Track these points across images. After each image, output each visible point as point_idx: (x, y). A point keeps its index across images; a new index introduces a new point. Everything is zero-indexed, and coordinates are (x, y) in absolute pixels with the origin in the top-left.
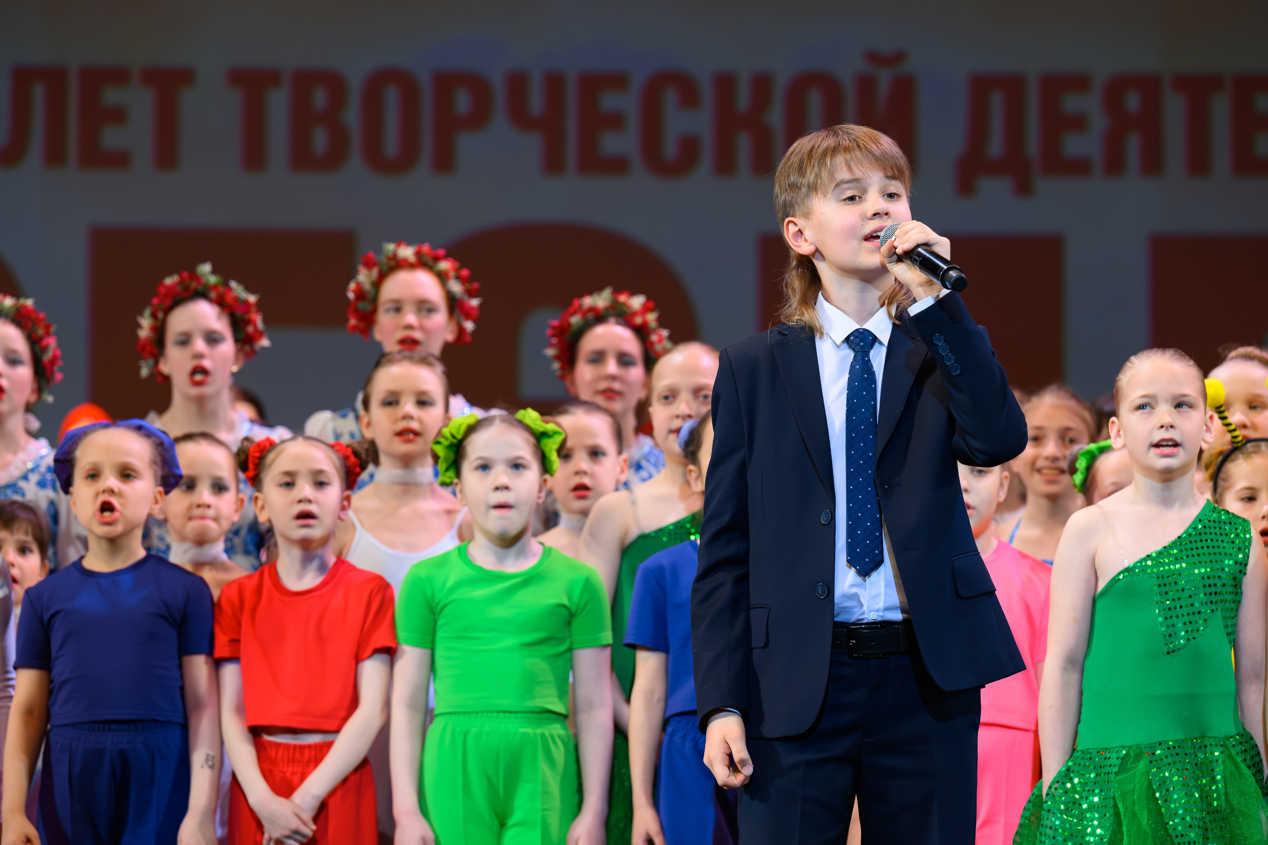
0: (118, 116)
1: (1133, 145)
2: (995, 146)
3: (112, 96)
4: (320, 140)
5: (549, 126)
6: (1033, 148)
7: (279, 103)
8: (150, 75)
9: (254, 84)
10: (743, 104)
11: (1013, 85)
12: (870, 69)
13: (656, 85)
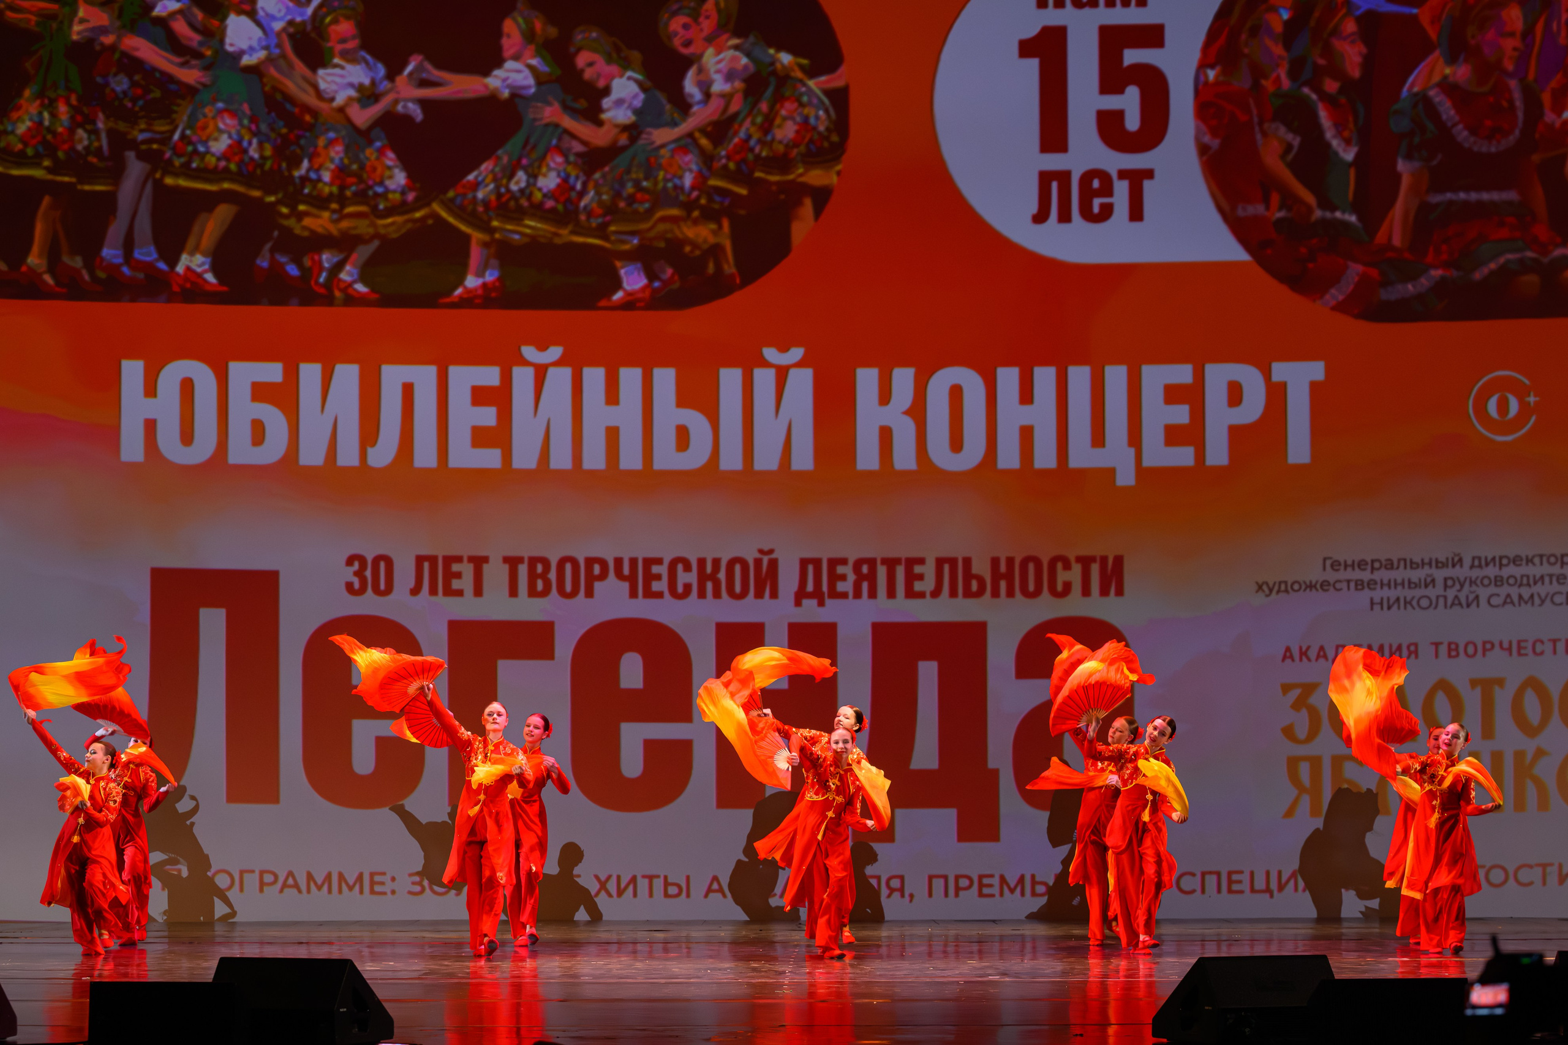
0: (458, 575)
1: (865, 586)
2: (810, 587)
3: (455, 567)
4: (540, 585)
5: (632, 579)
6: (825, 588)
7: (523, 570)
8: (471, 559)
9: (512, 562)
10: (709, 569)
11: (817, 563)
12: (758, 555)
13: (674, 563)
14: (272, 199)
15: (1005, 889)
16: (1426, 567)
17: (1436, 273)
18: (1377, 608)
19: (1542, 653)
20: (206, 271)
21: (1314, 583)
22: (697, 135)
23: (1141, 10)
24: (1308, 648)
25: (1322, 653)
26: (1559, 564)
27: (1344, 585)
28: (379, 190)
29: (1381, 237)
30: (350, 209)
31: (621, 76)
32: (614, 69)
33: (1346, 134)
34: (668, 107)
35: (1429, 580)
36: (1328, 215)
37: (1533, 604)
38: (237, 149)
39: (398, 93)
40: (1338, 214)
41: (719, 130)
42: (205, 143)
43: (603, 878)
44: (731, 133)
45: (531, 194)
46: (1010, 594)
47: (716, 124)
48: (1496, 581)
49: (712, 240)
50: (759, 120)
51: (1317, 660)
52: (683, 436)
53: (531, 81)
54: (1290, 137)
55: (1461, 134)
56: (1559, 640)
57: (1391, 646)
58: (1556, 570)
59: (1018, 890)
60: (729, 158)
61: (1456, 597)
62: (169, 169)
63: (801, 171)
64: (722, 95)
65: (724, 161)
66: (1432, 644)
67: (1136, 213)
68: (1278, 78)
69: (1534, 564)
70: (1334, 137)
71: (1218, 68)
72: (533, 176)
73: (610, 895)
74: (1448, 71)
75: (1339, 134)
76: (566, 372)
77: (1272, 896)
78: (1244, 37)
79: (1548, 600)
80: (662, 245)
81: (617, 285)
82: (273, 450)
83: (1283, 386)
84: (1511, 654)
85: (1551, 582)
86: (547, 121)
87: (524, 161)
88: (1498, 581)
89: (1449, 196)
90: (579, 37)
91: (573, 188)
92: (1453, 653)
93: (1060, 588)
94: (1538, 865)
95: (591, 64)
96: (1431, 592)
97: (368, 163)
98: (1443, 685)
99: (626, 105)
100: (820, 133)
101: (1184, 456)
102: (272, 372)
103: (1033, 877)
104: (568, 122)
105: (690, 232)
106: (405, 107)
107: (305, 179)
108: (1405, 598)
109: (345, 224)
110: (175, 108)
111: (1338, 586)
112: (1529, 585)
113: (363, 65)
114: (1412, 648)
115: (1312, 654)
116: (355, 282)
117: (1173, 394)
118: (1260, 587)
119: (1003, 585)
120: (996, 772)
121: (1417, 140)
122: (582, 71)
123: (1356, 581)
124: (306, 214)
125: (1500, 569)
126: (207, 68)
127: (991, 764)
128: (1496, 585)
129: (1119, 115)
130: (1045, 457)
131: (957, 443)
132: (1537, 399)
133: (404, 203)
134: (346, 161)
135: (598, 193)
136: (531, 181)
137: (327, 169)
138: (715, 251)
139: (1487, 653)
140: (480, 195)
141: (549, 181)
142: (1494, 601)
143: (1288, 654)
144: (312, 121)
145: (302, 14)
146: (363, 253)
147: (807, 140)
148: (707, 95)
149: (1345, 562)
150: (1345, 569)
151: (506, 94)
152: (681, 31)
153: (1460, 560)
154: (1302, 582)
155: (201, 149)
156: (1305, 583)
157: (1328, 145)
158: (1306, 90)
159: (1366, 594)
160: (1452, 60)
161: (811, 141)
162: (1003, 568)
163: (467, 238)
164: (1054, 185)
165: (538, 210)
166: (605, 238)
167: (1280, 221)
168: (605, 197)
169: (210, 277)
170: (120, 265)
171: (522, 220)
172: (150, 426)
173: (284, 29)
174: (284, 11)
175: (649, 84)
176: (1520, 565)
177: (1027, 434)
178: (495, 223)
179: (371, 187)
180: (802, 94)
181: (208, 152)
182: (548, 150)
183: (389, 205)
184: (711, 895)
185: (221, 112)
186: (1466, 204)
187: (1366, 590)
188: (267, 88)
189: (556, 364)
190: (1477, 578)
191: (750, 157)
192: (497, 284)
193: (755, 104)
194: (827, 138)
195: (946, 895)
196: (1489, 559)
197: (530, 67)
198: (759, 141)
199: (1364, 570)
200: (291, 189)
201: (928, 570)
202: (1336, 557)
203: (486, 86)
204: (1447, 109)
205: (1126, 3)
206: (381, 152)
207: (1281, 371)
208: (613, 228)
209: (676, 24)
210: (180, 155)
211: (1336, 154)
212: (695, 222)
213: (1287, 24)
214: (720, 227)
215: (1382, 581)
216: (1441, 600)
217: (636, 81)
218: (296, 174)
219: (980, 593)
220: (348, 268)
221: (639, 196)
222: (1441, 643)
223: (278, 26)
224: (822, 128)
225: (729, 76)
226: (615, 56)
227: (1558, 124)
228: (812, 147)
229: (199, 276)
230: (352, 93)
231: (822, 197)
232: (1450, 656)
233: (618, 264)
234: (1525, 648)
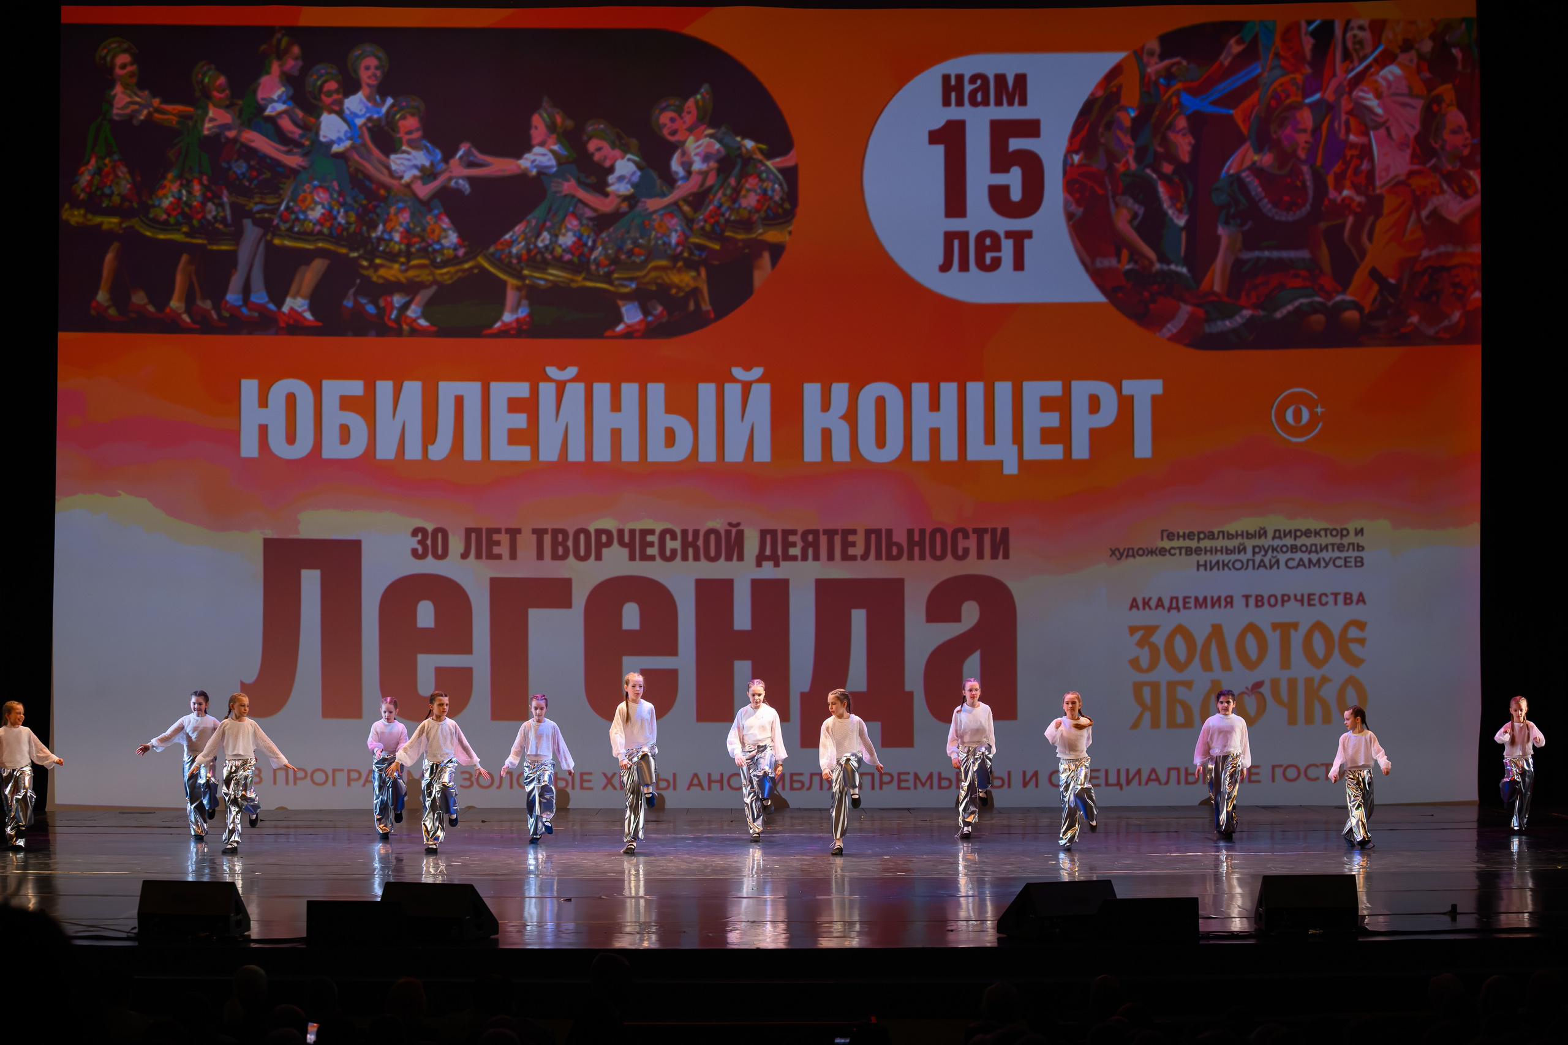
0: (498, 543)
1: (810, 551)
2: (768, 552)
3: (496, 537)
4: (560, 551)
5: (631, 546)
6: (780, 552)
7: (547, 539)
8: (508, 531)
9: (539, 533)
10: (690, 539)
11: (773, 533)
12: (729, 528)
13: (663, 533)
14: (355, 254)
15: (918, 781)
16: (1240, 538)
17: (1247, 313)
18: (1202, 569)
19: (1326, 603)
20: (305, 311)
21: (1154, 549)
22: (681, 203)
23: (1022, 108)
24: (1150, 599)
25: (1160, 603)
26: (1339, 537)
27: (1177, 551)
28: (437, 247)
29: (1205, 285)
30: (414, 262)
31: (623, 158)
32: (617, 152)
33: (1179, 205)
34: (659, 182)
35: (1241, 547)
36: (1165, 267)
37: (1319, 567)
38: (329, 216)
39: (451, 172)
40: (1173, 267)
41: (698, 199)
42: (304, 212)
43: (609, 775)
44: (707, 201)
45: (553, 249)
46: (922, 557)
47: (696, 195)
48: (1292, 549)
49: (693, 284)
50: (729, 192)
51: (1156, 608)
52: (670, 437)
53: (553, 162)
54: (1136, 207)
55: (1266, 206)
56: (1339, 594)
57: (1212, 598)
58: (1337, 540)
59: (928, 783)
60: (706, 221)
61: (1262, 561)
62: (276, 232)
63: (761, 231)
64: (700, 173)
65: (702, 224)
66: (1243, 596)
67: (1019, 265)
68: (1127, 163)
69: (1321, 536)
70: (1170, 207)
71: (1082, 154)
72: (555, 236)
73: (615, 788)
74: (1256, 158)
75: (1173, 205)
76: (580, 387)
77: (1121, 788)
78: (1101, 130)
79: (1331, 562)
80: (654, 288)
81: (620, 319)
82: (355, 449)
83: (1131, 398)
84: (1303, 604)
85: (1333, 550)
86: (565, 193)
87: (548, 224)
88: (1294, 549)
89: (1257, 254)
90: (590, 129)
91: (585, 244)
92: (1260, 604)
93: (960, 552)
94: (1322, 765)
95: (599, 149)
96: (1243, 557)
97: (429, 228)
98: (1252, 628)
99: (626, 181)
100: (776, 202)
101: (1055, 452)
102: (355, 388)
103: (939, 774)
104: (582, 194)
105: (676, 278)
106: (456, 183)
107: (380, 239)
108: (1223, 561)
109: (411, 273)
110: (282, 186)
111: (1173, 551)
112: (1316, 552)
113: (425, 151)
114: (1229, 600)
115: (1153, 603)
116: (418, 318)
117: (1047, 404)
118: (1113, 553)
119: (917, 550)
120: (911, 694)
121: (1232, 211)
122: (592, 155)
123: (1187, 548)
124: (381, 266)
125: (1295, 539)
126: (306, 155)
127: (908, 688)
128: (1292, 552)
129: (1006, 189)
130: (949, 452)
131: (881, 442)
132: (1323, 410)
133: (456, 257)
134: (412, 225)
135: (605, 249)
136: (554, 239)
137: (397, 231)
138: (695, 292)
139: (1285, 604)
140: (514, 250)
141: (567, 239)
142: (1291, 564)
143: (1134, 604)
144: (386, 194)
145: (378, 112)
146: (424, 296)
147: (765, 208)
148: (689, 173)
149: (1178, 533)
150: (1178, 539)
151: (534, 172)
152: (669, 124)
153: (1265, 533)
154: (1144, 547)
155: (302, 217)
156: (1147, 549)
157: (1165, 214)
158: (1148, 171)
159: (1194, 558)
160: (1259, 149)
161: (769, 208)
162: (916, 538)
163: (504, 284)
164: (956, 243)
165: (559, 262)
166: (611, 283)
167: (1128, 271)
168: (610, 251)
169: (308, 315)
170: (239, 307)
171: (546, 269)
172: (263, 430)
173: (365, 124)
174: (364, 110)
175: (644, 164)
176: (1310, 537)
177: (935, 434)
178: (526, 272)
179: (430, 245)
180: (762, 172)
181: (306, 219)
182: (565, 216)
183: (444, 258)
184: (692, 788)
185: (316, 188)
186: (1269, 259)
187: (1194, 555)
188: (352, 169)
189: (574, 380)
190: (1278, 546)
191: (722, 220)
192: (527, 319)
193: (725, 180)
194: (781, 206)
195: (873, 788)
196: (1287, 531)
197: (553, 152)
198: (729, 208)
199: (1193, 539)
200: (369, 247)
201: (859, 539)
202: (1171, 531)
203: (519, 166)
204: (1255, 187)
205: (1011, 103)
206: (438, 218)
207: (1130, 386)
208: (616, 275)
209: (665, 118)
210: (285, 222)
211: (1171, 220)
212: (680, 270)
213: (1134, 120)
214: (699, 274)
215: (1205, 548)
216: (1251, 563)
217: (634, 162)
218: (374, 235)
219: (898, 557)
220: (413, 307)
221: (637, 250)
222: (1250, 596)
223: (359, 122)
224: (777, 198)
225: (706, 158)
226: (617, 142)
227: (1339, 200)
228: (771, 214)
229: (300, 314)
230: (416, 172)
231: (777, 251)
232: (1257, 606)
233: (620, 303)
234: (1314, 600)
